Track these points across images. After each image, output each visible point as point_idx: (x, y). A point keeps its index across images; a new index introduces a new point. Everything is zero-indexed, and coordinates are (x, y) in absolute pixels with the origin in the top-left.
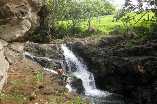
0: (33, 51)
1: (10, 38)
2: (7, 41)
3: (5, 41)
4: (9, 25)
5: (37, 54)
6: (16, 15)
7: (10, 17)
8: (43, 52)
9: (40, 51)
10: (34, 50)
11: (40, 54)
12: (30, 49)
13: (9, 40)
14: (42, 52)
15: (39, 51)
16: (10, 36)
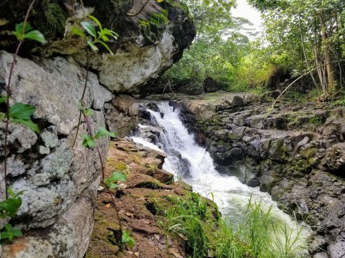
1: (118, 85)
2: (111, 91)
3: (108, 89)
4: (124, 54)
6: (143, 31)
7: (130, 36)
13: (117, 88)
16: (121, 80)
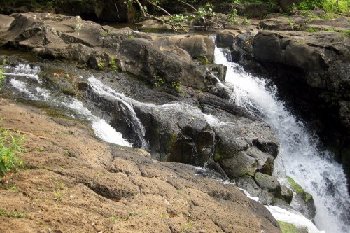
0: (120, 70)
5: (136, 83)
8: (170, 76)
9: (152, 69)
10: (122, 64)
11: (151, 85)
12: (106, 58)
14: (162, 75)
15: (145, 71)
